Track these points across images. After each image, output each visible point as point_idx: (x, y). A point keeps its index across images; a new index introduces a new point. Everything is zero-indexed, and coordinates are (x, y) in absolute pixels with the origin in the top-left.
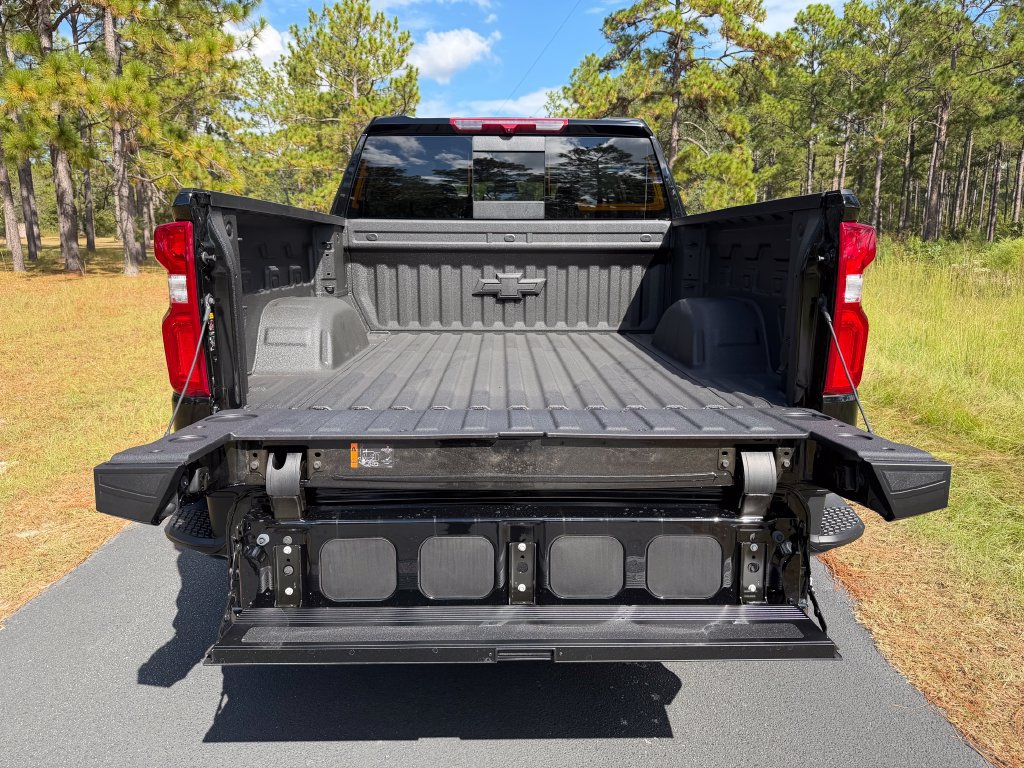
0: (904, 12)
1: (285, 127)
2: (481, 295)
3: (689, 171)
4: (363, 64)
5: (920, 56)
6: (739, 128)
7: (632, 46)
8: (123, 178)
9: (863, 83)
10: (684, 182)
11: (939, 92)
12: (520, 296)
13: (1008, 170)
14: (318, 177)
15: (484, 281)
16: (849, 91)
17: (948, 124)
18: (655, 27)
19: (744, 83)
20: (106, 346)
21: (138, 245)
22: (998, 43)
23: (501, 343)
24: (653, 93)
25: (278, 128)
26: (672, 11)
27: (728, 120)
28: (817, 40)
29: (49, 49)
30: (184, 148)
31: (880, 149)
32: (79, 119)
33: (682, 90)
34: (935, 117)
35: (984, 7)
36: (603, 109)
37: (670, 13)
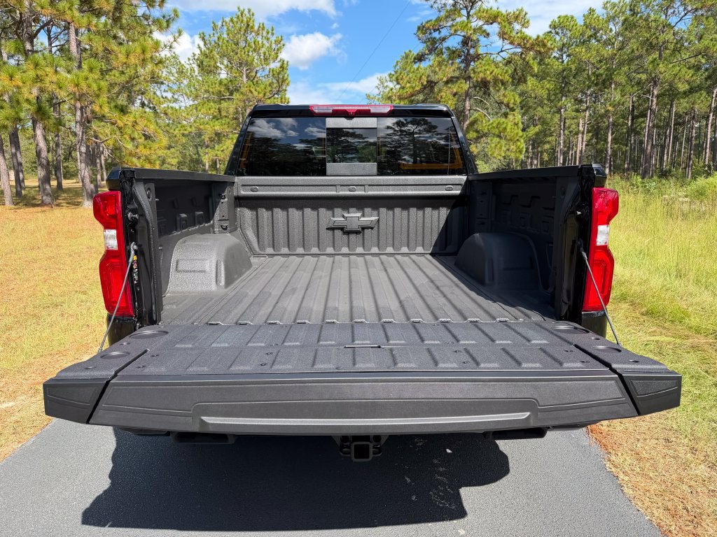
0: (625, 20)
1: (196, 102)
2: (333, 229)
3: (477, 132)
4: (249, 59)
5: (637, 50)
6: (513, 101)
7: (437, 45)
8: (82, 139)
9: (598, 69)
10: (474, 139)
11: (651, 75)
12: (360, 229)
13: (700, 128)
14: (219, 137)
15: (335, 219)
16: (588, 75)
17: (658, 97)
18: (452, 32)
19: (515, 70)
20: (68, 260)
21: (92, 186)
22: (691, 41)
23: (347, 264)
24: (452, 77)
25: (191, 103)
26: (464, 21)
27: (504, 96)
28: (566, 39)
29: (31, 51)
30: (125, 118)
31: (610, 115)
32: (52, 99)
33: (472, 75)
34: (649, 92)
35: (681, 16)
36: (417, 89)
37: (463, 22)
